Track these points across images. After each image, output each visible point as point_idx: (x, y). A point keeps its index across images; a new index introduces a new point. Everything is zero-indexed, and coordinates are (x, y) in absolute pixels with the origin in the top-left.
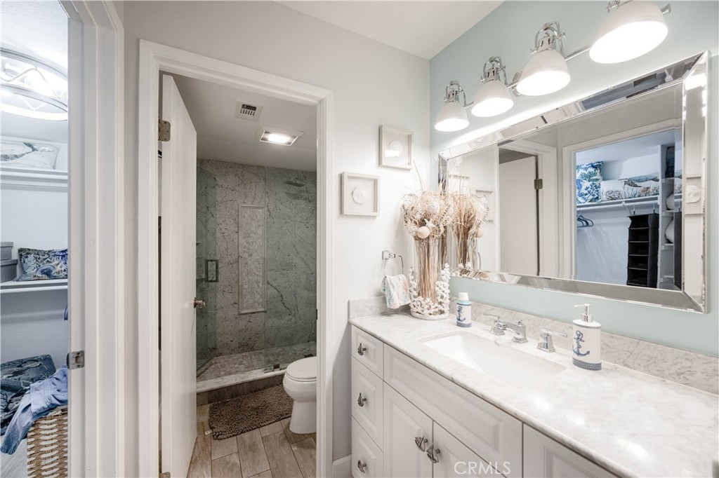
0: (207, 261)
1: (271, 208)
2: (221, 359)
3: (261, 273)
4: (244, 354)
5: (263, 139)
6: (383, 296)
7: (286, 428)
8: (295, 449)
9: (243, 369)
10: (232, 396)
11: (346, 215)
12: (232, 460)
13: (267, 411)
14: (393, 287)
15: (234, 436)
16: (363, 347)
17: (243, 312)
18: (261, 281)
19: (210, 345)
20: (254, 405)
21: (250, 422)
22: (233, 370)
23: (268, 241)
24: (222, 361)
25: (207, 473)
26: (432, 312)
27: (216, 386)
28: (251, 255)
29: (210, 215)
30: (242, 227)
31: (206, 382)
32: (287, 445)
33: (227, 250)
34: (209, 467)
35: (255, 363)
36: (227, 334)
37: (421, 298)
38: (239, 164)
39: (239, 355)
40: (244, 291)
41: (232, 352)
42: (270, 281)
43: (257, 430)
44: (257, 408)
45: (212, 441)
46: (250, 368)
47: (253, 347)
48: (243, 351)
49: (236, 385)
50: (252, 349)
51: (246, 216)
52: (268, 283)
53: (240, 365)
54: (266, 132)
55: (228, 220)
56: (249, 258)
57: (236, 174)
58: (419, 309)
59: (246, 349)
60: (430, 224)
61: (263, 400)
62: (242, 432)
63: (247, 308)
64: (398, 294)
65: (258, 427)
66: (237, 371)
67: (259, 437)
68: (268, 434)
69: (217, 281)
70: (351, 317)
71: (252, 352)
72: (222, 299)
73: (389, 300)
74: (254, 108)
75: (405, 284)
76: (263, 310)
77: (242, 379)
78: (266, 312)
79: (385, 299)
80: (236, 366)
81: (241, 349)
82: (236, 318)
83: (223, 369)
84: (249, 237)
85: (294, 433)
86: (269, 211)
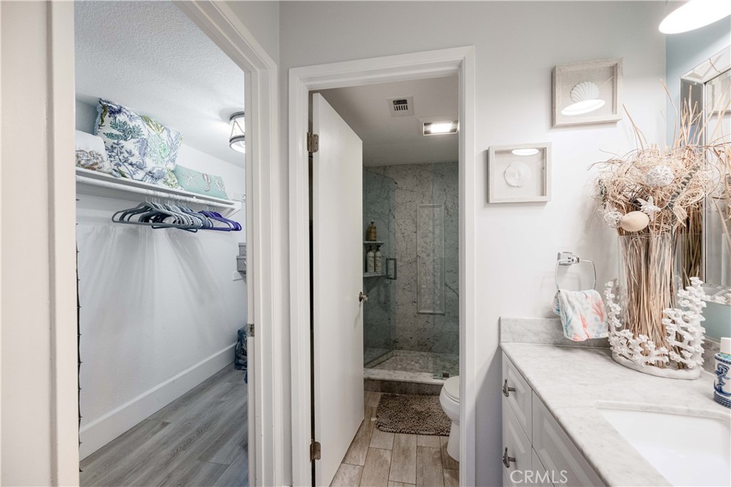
0: (387, 260)
1: (449, 206)
2: (401, 353)
3: (439, 274)
4: (423, 353)
5: (426, 133)
6: (556, 318)
7: (443, 447)
8: (447, 475)
9: (418, 369)
10: (401, 392)
11: (492, 203)
12: (385, 456)
13: (429, 421)
14: (573, 308)
15: (393, 432)
16: (509, 385)
17: (421, 311)
18: (439, 282)
19: (393, 338)
20: (419, 409)
21: (410, 425)
22: (409, 367)
23: (445, 241)
24: (402, 355)
25: (362, 458)
26: (652, 360)
27: (387, 378)
28: (428, 255)
29: (391, 217)
30: (420, 226)
31: (381, 371)
32: (439, 465)
33: (407, 249)
34: (366, 452)
35: (431, 365)
36: (407, 330)
37: (628, 333)
38: (417, 165)
39: (417, 353)
40: (423, 291)
41: (412, 348)
42: (448, 282)
43: (415, 436)
44: (419, 413)
45: (375, 429)
46: (424, 369)
47: (431, 348)
48: (421, 350)
49: (405, 382)
50: (430, 350)
51: (424, 215)
52: (446, 285)
53: (416, 362)
54: (426, 124)
55: (407, 221)
56: (427, 258)
57: (415, 176)
58: (625, 351)
59: (424, 348)
60: (649, 206)
61: (428, 406)
62: (400, 432)
63: (425, 308)
64: (583, 320)
65: (416, 434)
66: (412, 369)
67: (414, 444)
68: (423, 445)
69: (395, 278)
70: (502, 340)
71: (430, 354)
72: (401, 296)
73: (566, 326)
74: (404, 102)
75: (599, 305)
76: (441, 312)
77: (411, 377)
78: (444, 315)
79: (560, 323)
80: (413, 363)
81: (420, 347)
82: (415, 316)
83: (400, 363)
84: (427, 236)
85: (451, 458)
86: (446, 208)
